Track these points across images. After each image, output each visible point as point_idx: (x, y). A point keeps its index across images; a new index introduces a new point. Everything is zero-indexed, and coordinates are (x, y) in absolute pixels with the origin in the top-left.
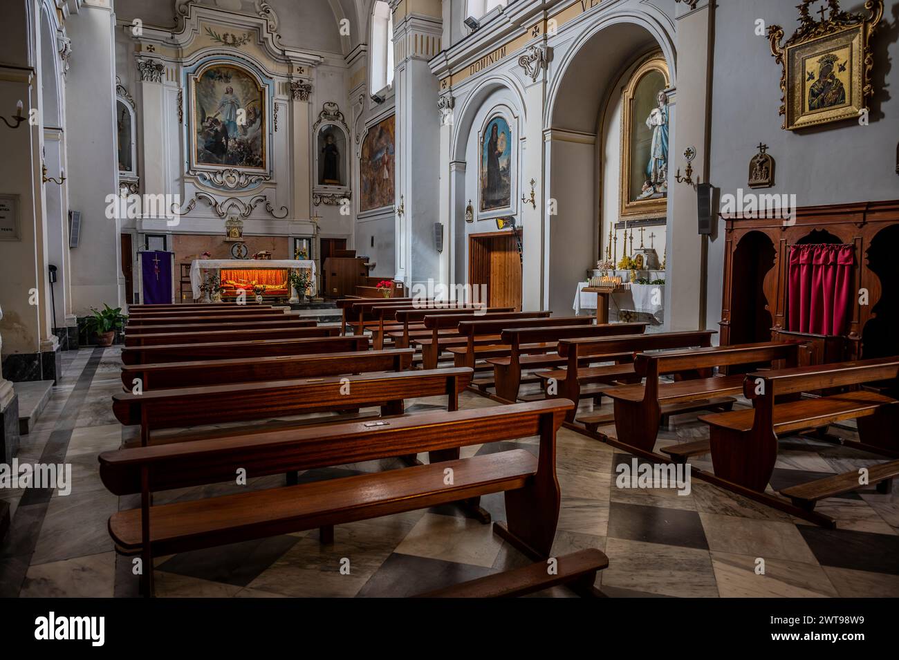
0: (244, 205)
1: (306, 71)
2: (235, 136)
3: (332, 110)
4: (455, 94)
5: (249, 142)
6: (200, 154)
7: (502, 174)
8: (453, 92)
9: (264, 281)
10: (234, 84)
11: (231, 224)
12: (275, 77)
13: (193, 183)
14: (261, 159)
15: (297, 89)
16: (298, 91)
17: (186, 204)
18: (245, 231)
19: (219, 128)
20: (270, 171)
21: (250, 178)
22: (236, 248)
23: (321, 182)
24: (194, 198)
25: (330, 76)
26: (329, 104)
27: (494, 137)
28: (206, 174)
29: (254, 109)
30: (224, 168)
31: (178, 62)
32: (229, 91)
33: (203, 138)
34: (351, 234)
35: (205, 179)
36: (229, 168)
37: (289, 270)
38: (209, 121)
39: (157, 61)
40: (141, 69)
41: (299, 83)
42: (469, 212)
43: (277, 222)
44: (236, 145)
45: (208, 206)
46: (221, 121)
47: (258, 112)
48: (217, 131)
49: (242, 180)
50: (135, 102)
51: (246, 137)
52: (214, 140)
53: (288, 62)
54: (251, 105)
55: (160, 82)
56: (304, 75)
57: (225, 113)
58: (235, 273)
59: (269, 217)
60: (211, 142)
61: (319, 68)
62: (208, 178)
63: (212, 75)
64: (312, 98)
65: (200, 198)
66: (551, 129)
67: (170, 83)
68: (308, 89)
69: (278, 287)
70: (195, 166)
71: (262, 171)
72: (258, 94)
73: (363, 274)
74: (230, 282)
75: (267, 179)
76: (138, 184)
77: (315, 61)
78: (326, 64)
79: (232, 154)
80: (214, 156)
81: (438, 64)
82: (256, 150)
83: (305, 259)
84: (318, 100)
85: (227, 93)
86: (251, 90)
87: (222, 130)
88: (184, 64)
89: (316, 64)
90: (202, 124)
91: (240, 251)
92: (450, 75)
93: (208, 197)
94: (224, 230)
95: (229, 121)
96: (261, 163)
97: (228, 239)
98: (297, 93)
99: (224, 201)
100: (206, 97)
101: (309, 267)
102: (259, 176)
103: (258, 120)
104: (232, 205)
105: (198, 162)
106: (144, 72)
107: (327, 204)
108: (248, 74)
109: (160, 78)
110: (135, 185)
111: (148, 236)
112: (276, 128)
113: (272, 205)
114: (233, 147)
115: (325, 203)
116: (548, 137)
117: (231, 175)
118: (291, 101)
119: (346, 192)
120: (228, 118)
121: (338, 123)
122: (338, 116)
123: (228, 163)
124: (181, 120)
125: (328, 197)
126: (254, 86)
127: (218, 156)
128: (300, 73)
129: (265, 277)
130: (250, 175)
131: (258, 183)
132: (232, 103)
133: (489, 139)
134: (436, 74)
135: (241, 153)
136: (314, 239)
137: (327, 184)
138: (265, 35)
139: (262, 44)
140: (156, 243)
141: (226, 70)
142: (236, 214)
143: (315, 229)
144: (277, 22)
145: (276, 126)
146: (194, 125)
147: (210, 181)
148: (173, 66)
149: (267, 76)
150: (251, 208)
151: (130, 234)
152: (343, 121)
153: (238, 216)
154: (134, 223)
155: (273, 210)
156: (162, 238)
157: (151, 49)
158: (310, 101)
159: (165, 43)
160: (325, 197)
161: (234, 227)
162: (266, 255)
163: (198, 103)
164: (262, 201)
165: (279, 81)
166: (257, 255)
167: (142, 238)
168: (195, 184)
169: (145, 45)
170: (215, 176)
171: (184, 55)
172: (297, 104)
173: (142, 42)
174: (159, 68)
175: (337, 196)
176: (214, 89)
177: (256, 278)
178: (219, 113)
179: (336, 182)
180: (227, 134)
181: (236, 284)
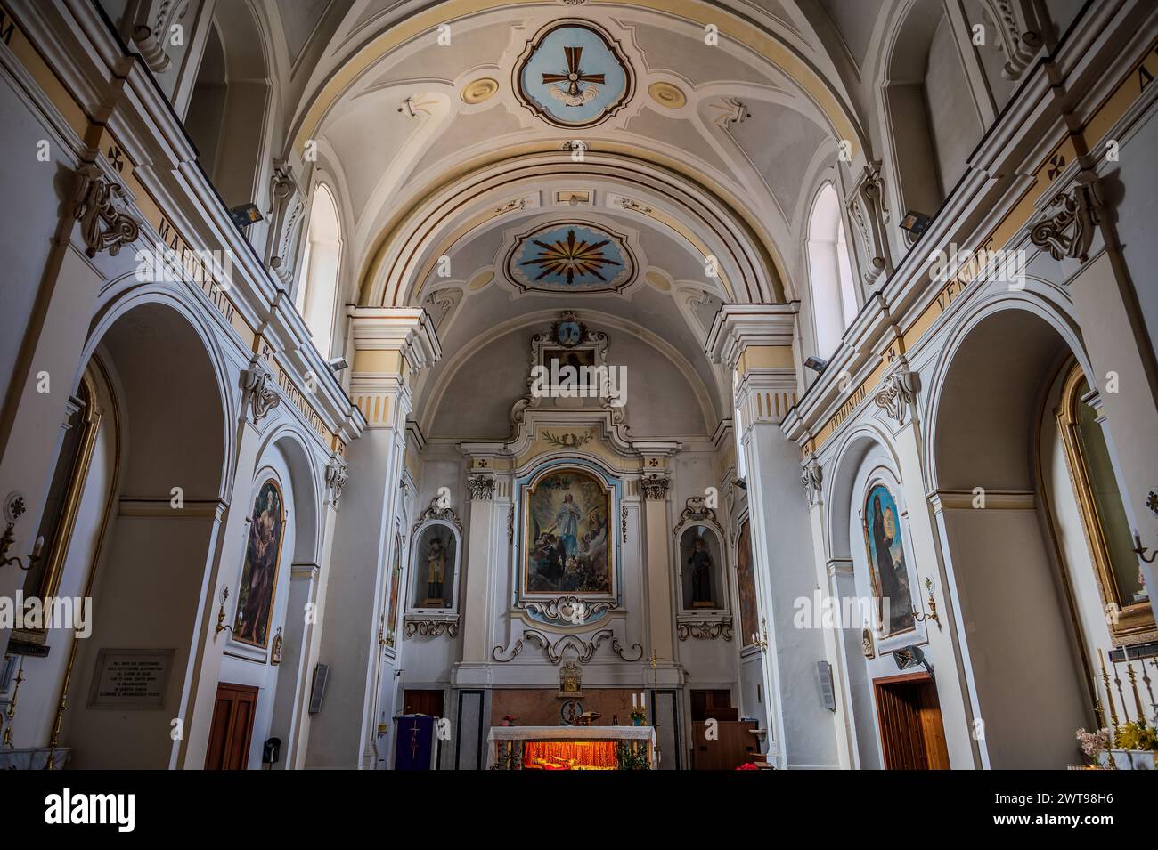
0: (584, 644)
1: (661, 463)
2: (574, 553)
3: (697, 507)
4: (821, 462)
5: (592, 559)
6: (531, 580)
7: (898, 574)
8: (818, 460)
9: (591, 760)
10: (575, 492)
11: (566, 672)
12: (622, 474)
13: (521, 618)
14: (606, 581)
15: (650, 486)
16: (652, 488)
17: (512, 646)
18: (585, 681)
19: (555, 546)
20: (618, 596)
21: (591, 607)
22: (568, 707)
23: (688, 605)
24: (522, 638)
25: (694, 465)
26: (694, 499)
27: (879, 516)
28: (537, 606)
29: (598, 517)
30: (560, 596)
31: (512, 474)
32: (569, 499)
33: (536, 560)
34: (737, 683)
35: (536, 612)
36: (565, 595)
37: (620, 743)
38: (544, 538)
39: (488, 476)
40: (471, 487)
41: (653, 479)
42: (866, 640)
43: (628, 667)
44: (575, 565)
45: (538, 648)
46: (558, 537)
47: (602, 520)
48: (552, 548)
49: (582, 609)
50: (462, 525)
51: (587, 554)
52: (548, 561)
53: (638, 455)
54: (594, 513)
55: (491, 498)
56: (660, 467)
57: (562, 526)
59: (615, 660)
60: (545, 564)
61: (680, 457)
62: (539, 610)
63: (550, 482)
64: (671, 495)
65: (529, 638)
66: (938, 492)
67: (502, 498)
68: (665, 484)
70: (524, 595)
71: (606, 595)
72: (603, 499)
73: (750, 749)
74: (540, 760)
75: (614, 606)
76: (458, 624)
77: (672, 449)
78: (687, 450)
79: (570, 577)
80: (549, 581)
81: (792, 425)
82: (600, 569)
83: (643, 725)
84: (678, 498)
85: (566, 501)
86: (595, 495)
87: (558, 547)
88: (518, 475)
89: (674, 452)
90: (535, 542)
91: (572, 712)
92: (811, 438)
93: (537, 634)
94: (557, 681)
95: (567, 535)
96: (607, 585)
97: (561, 694)
98: (650, 491)
99: (558, 640)
100: (541, 509)
101: (646, 737)
102: (603, 603)
103: (603, 531)
104: (569, 646)
105: (529, 591)
106: (473, 490)
107: (697, 637)
108: (591, 477)
109: (491, 495)
110: (454, 626)
111: (464, 692)
112: (625, 538)
113: (622, 643)
114: (571, 568)
115: (695, 636)
116: (938, 506)
117: (568, 604)
118: (643, 502)
119: (724, 618)
120: (566, 532)
121: (707, 524)
122: (707, 513)
123: (566, 588)
124: (511, 541)
125: (698, 627)
126: (598, 489)
127: (552, 581)
128: (654, 466)
129: (591, 751)
130: (591, 603)
131: (602, 613)
132: (572, 513)
133: (873, 520)
134: (793, 439)
135: (581, 574)
136: (681, 691)
137: (697, 608)
138: (609, 428)
139: (606, 439)
140: (471, 702)
141: (565, 475)
142: (573, 658)
143: (682, 675)
144: (623, 413)
145: (625, 536)
146: (526, 545)
147: (542, 613)
148: (506, 479)
149: (613, 476)
150: (592, 648)
151: (443, 691)
152: (714, 519)
153: (575, 660)
154: (448, 674)
155: (621, 650)
156: (479, 695)
157: (483, 464)
158: (668, 499)
159: (498, 455)
160: (694, 626)
161: (570, 677)
162: (593, 719)
163: (532, 519)
164: (607, 637)
165: (627, 479)
166: (579, 719)
167: (456, 696)
168: (524, 619)
169: (477, 460)
170: (549, 607)
171: (518, 466)
172: (651, 504)
173: (475, 459)
174: (490, 483)
175: (711, 624)
176: (550, 499)
177: (579, 755)
178: (555, 527)
179: (708, 604)
180: (564, 551)
181: (547, 764)
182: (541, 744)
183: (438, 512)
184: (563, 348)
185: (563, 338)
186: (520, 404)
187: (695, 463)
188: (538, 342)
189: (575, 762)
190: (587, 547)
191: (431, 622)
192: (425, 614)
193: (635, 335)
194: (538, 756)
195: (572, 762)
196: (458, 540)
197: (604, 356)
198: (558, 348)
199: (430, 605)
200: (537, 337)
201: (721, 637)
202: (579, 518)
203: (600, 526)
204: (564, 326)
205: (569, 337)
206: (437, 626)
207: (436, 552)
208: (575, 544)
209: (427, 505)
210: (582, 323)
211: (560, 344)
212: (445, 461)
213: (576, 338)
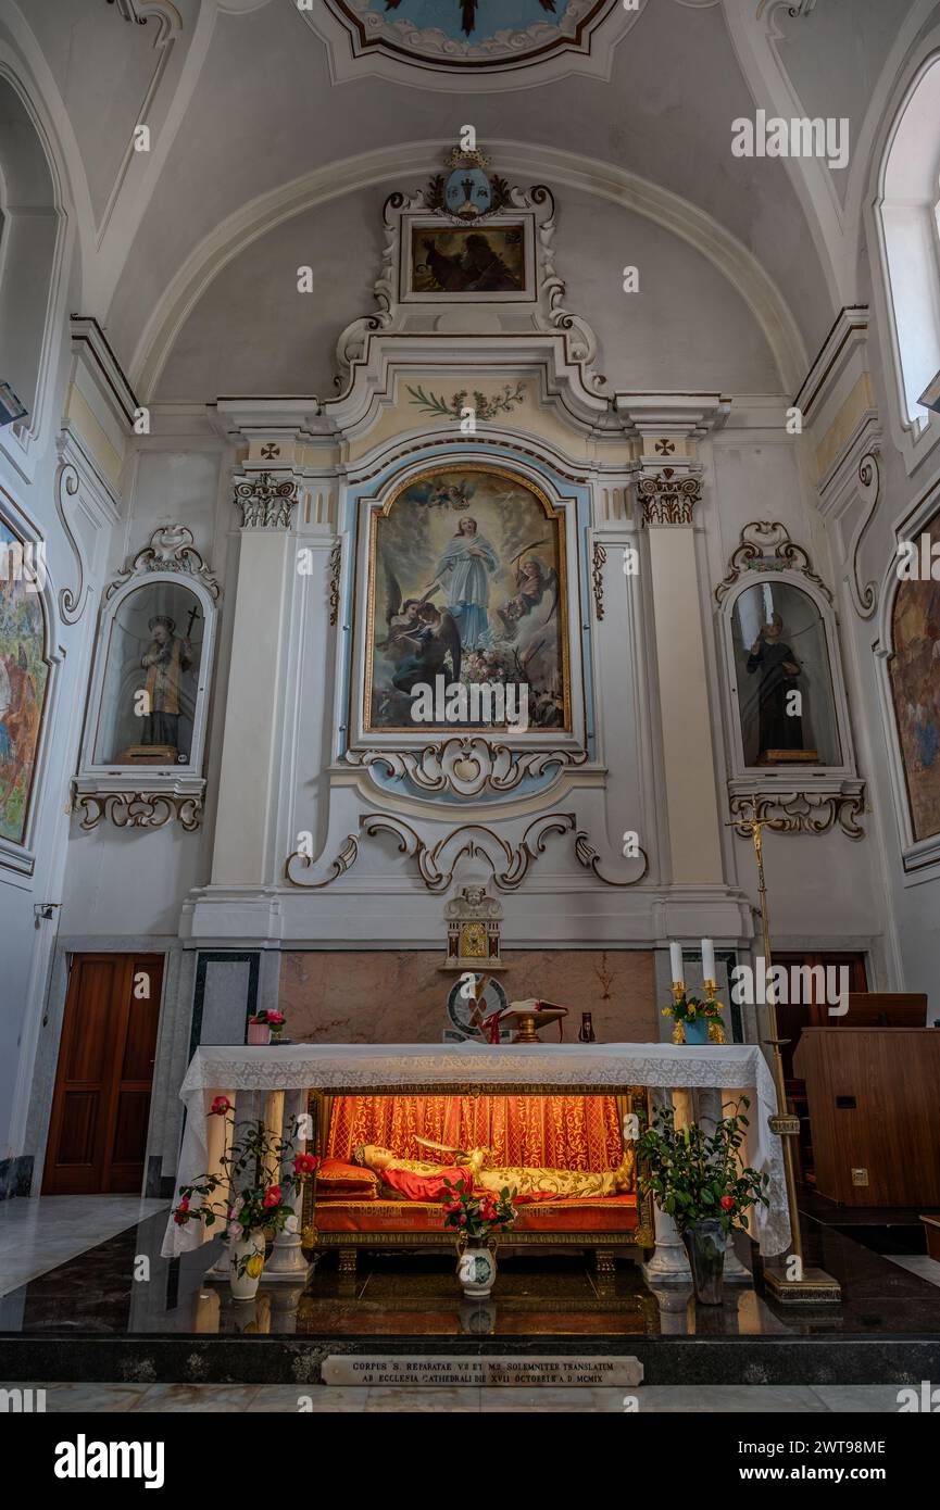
0: (505, 845)
1: (680, 446)
2: (481, 644)
3: (767, 542)
5: (522, 656)
6: (380, 703)
9: (535, 1145)
10: (484, 513)
11: (463, 911)
12: (593, 475)
13: (354, 787)
14: (557, 704)
15: (658, 494)
16: (661, 499)
17: (331, 852)
18: (508, 932)
19: (435, 628)
20: (587, 736)
21: (523, 762)
22: (464, 994)
23: (755, 758)
24: (357, 832)
26: (758, 526)
28: (392, 759)
29: (536, 566)
30: (446, 737)
31: (336, 476)
32: (468, 529)
33: (393, 658)
34: (885, 933)
35: (390, 773)
36: (461, 736)
37: (644, 1099)
38: (410, 610)
39: (282, 477)
40: (240, 499)
41: (663, 479)
43: (614, 901)
44: (485, 670)
45: (394, 858)
46: (443, 609)
47: (547, 575)
48: (429, 634)
49: (501, 767)
50: (220, 585)
51: (512, 645)
52: (420, 661)
53: (628, 430)
54: (526, 558)
55: (287, 525)
56: (673, 459)
57: (453, 585)
58: (406, 1106)
59: (584, 883)
60: (413, 667)
61: (723, 438)
62: (398, 770)
63: (423, 491)
64: (705, 516)
65: (372, 832)
67: (314, 525)
69: (591, 1186)
70: (362, 736)
71: (560, 736)
72: (547, 527)
74: (373, 1153)
75: (576, 760)
76: (203, 800)
77: (709, 413)
78: (738, 422)
82: (543, 678)
83: (711, 1039)
84: (723, 520)
85: (462, 533)
86: (528, 519)
87: (444, 634)
88: (351, 477)
89: (710, 423)
90: (389, 620)
91: (478, 1005)
93: (394, 827)
94: (439, 933)
95: (464, 606)
96: (560, 714)
97: (451, 962)
98: (657, 506)
99: (444, 837)
100: (404, 550)
101: (735, 1082)
102: (551, 753)
103: (549, 596)
104: (469, 850)
105: (374, 725)
106: (246, 506)
107: (780, 828)
108: (519, 480)
109: (287, 517)
110: (193, 805)
111: (210, 956)
112: (600, 611)
113: (595, 845)
114: (473, 676)
115: (773, 828)
117: (467, 755)
118: (641, 531)
119: (845, 784)
120: (462, 598)
121: (794, 576)
122: (790, 555)
124: (334, 618)
125: (784, 806)
126: (535, 508)
128: (665, 453)
129: (537, 1124)
130: (523, 754)
131: (548, 775)
132: (474, 557)
136: (747, 956)
137: (778, 762)
138: (561, 370)
139: (554, 398)
140: (226, 982)
141: (461, 478)
142: (478, 877)
143: (749, 917)
144: (592, 344)
145: (599, 607)
146: (370, 625)
147: (405, 776)
148: (324, 487)
149: (570, 477)
150: (527, 856)
151: (161, 957)
152: (808, 570)
153: (485, 883)
154: (176, 914)
155: (597, 858)
156: (246, 966)
157: (270, 452)
158: (700, 525)
159: (305, 435)
160: (773, 804)
161: (473, 922)
162: (540, 1022)
163: (382, 568)
164: (563, 831)
165: (605, 485)
166: (497, 1019)
167: (190, 965)
168: (362, 789)
169: (257, 444)
170: (420, 762)
171: (353, 454)
172: (662, 536)
173: (252, 441)
174: (285, 490)
175: (815, 799)
176: (425, 530)
177: (499, 1129)
178: (437, 588)
179: (804, 755)
180: (459, 644)
181: (394, 1164)
182: (380, 1102)
183: (165, 557)
184: (455, 219)
185: (451, 203)
186: (357, 329)
187: (758, 452)
188: (399, 211)
189: (486, 1159)
190: (510, 630)
191: (138, 796)
192: (123, 776)
193: (616, 198)
194: (371, 1137)
195: (476, 1156)
196: (209, 614)
197: (545, 235)
198: (443, 221)
199: (138, 759)
200: (396, 199)
201: (837, 829)
202: (492, 568)
203: (542, 584)
204: (455, 181)
205: (468, 197)
206: (152, 803)
207: (161, 646)
208: (482, 624)
209: (143, 544)
210: (496, 176)
211: (446, 210)
212: (186, 452)
213: (487, 202)
